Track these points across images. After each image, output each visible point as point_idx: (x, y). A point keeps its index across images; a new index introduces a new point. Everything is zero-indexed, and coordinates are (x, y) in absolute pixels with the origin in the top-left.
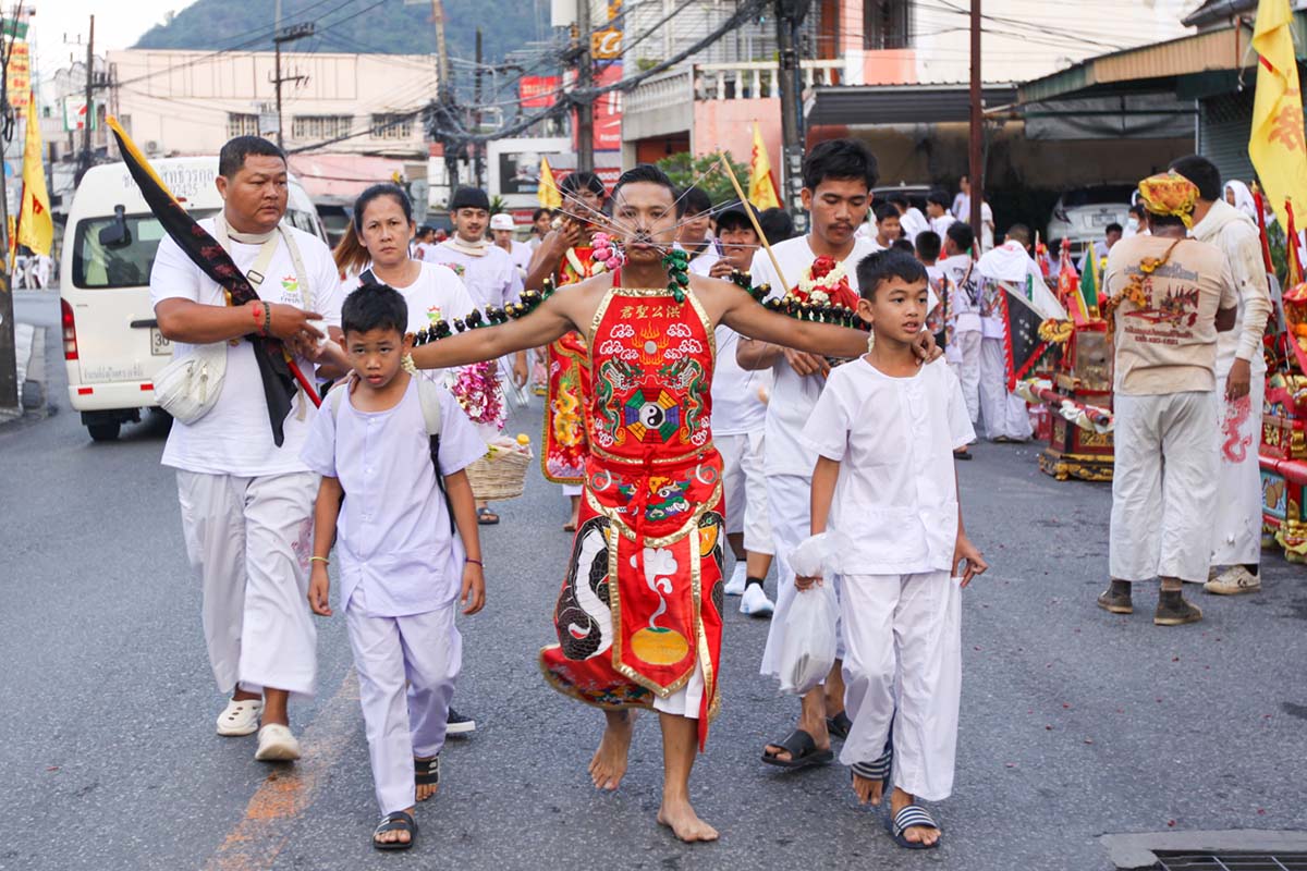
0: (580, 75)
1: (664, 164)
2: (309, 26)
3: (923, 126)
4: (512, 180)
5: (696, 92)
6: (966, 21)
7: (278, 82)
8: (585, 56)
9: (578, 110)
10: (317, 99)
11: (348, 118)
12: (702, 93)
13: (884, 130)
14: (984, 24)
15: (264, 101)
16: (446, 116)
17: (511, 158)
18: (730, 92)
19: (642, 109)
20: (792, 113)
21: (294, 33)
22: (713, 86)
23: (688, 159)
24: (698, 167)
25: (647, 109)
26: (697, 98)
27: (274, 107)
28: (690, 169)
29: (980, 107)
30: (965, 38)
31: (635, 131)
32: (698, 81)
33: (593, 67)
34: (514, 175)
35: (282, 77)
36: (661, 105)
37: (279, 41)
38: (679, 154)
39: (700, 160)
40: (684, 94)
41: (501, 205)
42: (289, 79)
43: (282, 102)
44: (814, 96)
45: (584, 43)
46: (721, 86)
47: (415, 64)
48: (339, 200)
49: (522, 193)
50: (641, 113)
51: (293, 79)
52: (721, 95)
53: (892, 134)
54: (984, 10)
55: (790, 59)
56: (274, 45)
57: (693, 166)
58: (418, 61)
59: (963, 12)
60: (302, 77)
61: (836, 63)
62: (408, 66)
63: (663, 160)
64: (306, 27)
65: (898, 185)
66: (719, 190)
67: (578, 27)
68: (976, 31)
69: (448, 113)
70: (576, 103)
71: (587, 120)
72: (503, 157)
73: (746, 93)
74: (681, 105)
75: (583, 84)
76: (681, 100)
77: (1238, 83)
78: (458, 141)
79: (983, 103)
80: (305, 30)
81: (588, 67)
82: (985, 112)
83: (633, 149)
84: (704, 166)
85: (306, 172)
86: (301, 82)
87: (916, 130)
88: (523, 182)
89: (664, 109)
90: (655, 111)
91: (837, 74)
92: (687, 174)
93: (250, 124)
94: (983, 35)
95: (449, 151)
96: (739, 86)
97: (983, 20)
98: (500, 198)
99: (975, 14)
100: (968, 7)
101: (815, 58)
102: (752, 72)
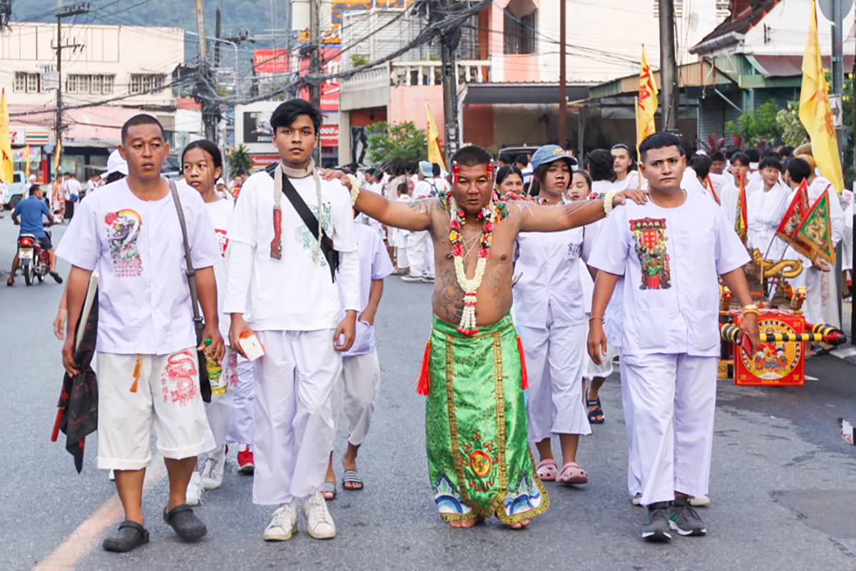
0: (311, 64)
1: (369, 129)
2: (86, 6)
3: (543, 105)
4: (253, 132)
5: (391, 80)
6: (558, 48)
7: (59, 48)
8: (315, 52)
9: (310, 89)
10: (87, 61)
11: (112, 77)
12: (396, 80)
13: (518, 107)
14: (568, 49)
15: (47, 63)
16: (205, 84)
17: (252, 116)
18: (414, 81)
19: (354, 89)
20: (450, 102)
21: (73, 10)
22: (404, 73)
23: (386, 126)
24: (392, 131)
25: (358, 89)
26: (392, 84)
27: (55, 68)
28: (386, 132)
29: (565, 101)
30: (558, 56)
31: (349, 104)
32: (393, 73)
33: (321, 59)
34: (255, 129)
35: (62, 45)
36: (368, 88)
37: (59, 16)
38: (380, 122)
39: (393, 126)
40: (384, 81)
41: (244, 151)
42: (67, 46)
43: (62, 64)
44: (466, 89)
45: (315, 44)
46: (409, 76)
47: (166, 35)
48: (103, 143)
49: (261, 142)
50: (353, 92)
51: (72, 46)
52: (408, 83)
53: (523, 111)
54: (568, 41)
55: (449, 69)
56: (56, 19)
57: (389, 130)
58: (168, 33)
59: (556, 43)
60: (79, 45)
61: (485, 63)
62: (161, 37)
63: (369, 126)
64: (83, 6)
65: (522, 146)
66: (405, 147)
67: (311, 31)
68: (563, 54)
69: (207, 83)
70: (308, 84)
71: (316, 95)
72: (247, 115)
73: (425, 81)
74: (381, 88)
75: (314, 72)
76: (381, 85)
77: (702, 94)
78: (213, 102)
79: (567, 98)
80: (82, 8)
81: (317, 59)
82: (569, 103)
83: (348, 115)
84: (397, 130)
85: (79, 121)
86: (78, 49)
87: (539, 109)
88: (261, 134)
89: (370, 90)
90: (364, 91)
91: (487, 70)
92: (385, 135)
93: (32, 80)
94: (567, 56)
95: (207, 110)
96: (420, 76)
97: (567, 47)
98: (244, 145)
99: (563, 43)
100: (558, 40)
101: (471, 58)
102: (428, 67)
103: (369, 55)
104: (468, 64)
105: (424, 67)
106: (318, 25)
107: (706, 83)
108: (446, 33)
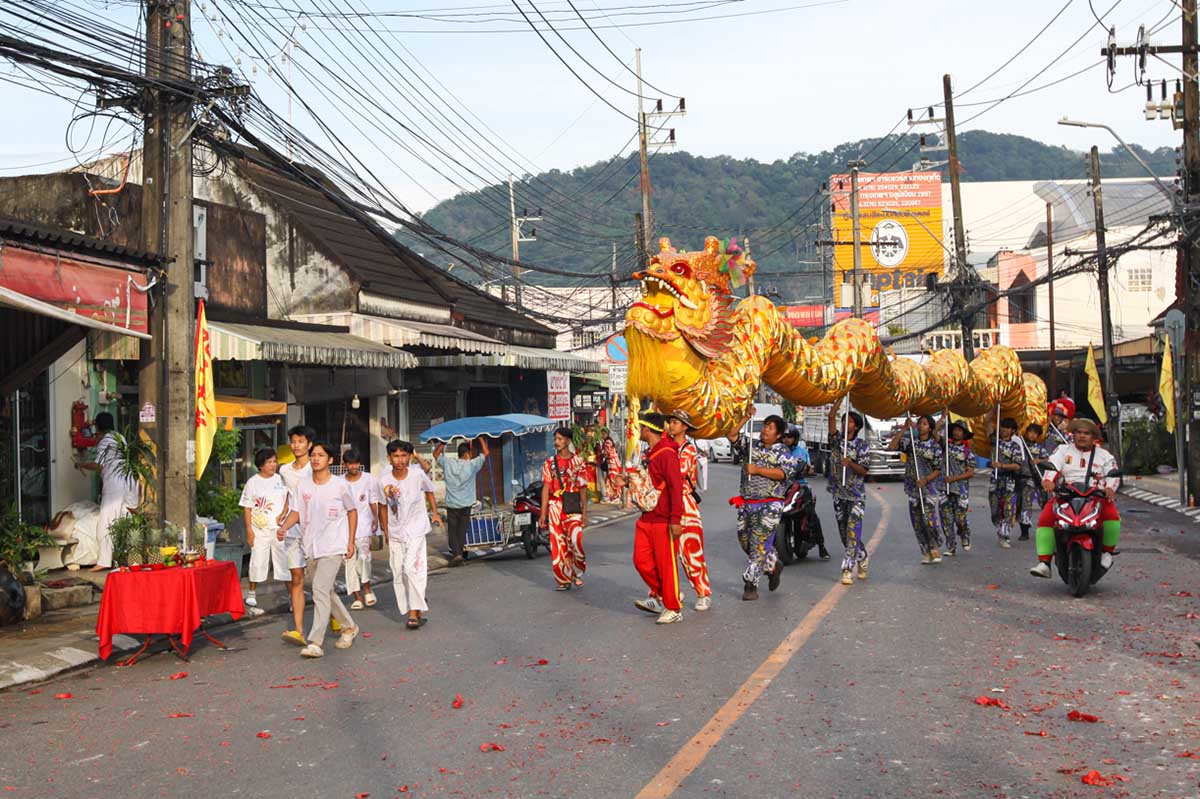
3: (1041, 362)
5: (922, 345)
6: (1048, 325)
14: (1056, 326)
18: (940, 345)
22: (931, 340)
29: (1055, 360)
30: (1048, 331)
32: (923, 340)
40: (915, 346)
46: (935, 343)
52: (935, 347)
59: (1047, 321)
61: (995, 330)
68: (1052, 330)
73: (949, 346)
79: (1056, 358)
82: (1057, 362)
87: (1038, 364)
91: (996, 336)
94: (1055, 331)
96: (944, 342)
99: (1052, 322)
100: (1049, 319)
101: (983, 328)
102: (950, 335)
103: (901, 325)
104: (981, 332)
105: (947, 335)
106: (861, 302)
107: (1154, 351)
108: (966, 319)
